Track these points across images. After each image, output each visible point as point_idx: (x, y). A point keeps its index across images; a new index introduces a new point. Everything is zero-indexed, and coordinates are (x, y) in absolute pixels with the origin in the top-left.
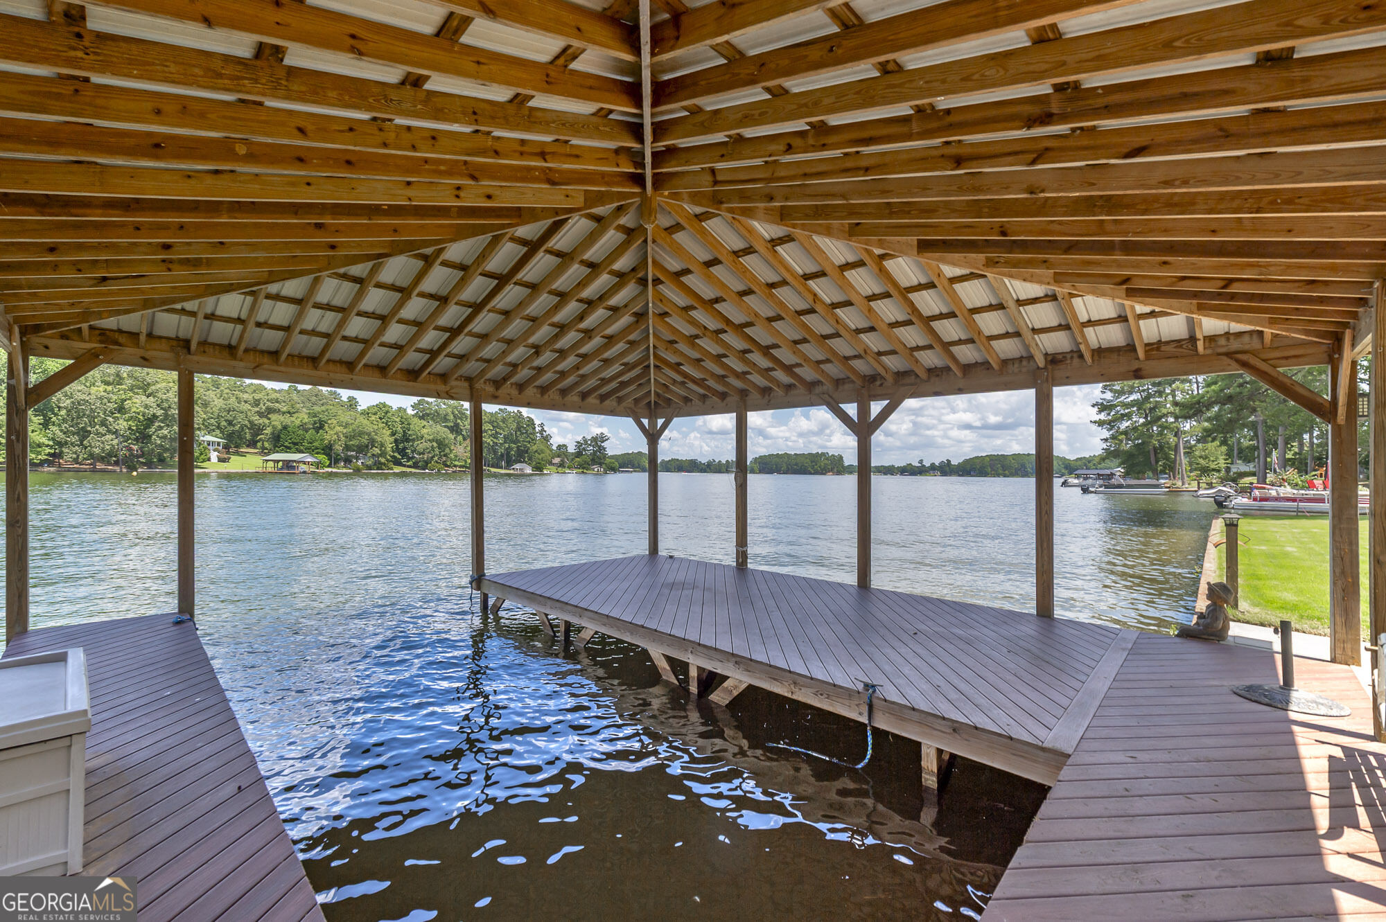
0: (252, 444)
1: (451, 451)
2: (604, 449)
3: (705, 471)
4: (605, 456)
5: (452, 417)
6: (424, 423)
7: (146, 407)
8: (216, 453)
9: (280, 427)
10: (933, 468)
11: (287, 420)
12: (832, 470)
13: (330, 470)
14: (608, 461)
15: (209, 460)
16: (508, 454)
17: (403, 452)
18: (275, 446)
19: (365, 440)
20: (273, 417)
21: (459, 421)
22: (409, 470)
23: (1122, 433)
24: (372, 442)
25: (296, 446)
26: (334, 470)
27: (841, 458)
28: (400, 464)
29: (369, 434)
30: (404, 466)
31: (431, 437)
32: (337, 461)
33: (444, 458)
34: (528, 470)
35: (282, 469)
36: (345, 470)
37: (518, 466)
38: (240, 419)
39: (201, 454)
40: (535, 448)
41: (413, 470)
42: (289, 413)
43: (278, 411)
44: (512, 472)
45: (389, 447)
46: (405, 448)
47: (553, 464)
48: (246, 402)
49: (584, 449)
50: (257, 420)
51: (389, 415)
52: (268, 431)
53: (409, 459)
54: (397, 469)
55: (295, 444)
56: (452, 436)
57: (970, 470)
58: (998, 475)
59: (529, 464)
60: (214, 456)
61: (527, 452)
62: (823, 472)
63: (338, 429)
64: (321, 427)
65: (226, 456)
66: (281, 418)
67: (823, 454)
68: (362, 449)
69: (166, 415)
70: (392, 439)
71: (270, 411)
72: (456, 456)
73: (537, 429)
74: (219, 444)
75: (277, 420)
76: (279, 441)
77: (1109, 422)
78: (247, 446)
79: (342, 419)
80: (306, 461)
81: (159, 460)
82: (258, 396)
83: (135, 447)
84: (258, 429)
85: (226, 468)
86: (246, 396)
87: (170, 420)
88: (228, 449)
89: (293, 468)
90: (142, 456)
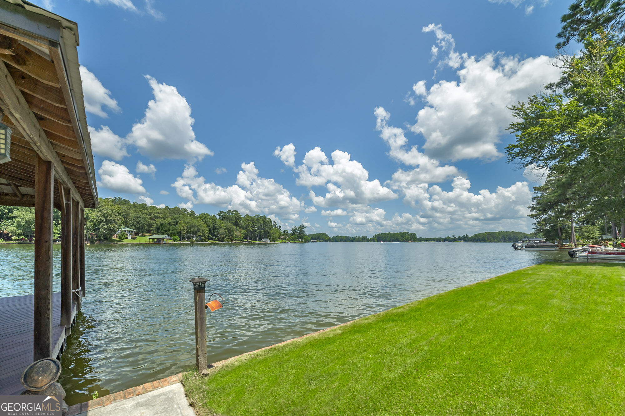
0: (149, 231)
1: (234, 233)
2: (304, 232)
3: (353, 241)
4: (304, 235)
5: (235, 219)
6: (222, 221)
7: (98, 216)
8: (131, 236)
9: (159, 224)
10: (460, 238)
11: (163, 221)
12: (410, 240)
13: (180, 242)
14: (305, 237)
15: (127, 238)
16: (260, 234)
17: (213, 234)
18: (158, 232)
19: (195, 230)
20: (157, 220)
21: (238, 220)
22: (215, 242)
23: (543, 221)
24: (199, 230)
25: (166, 232)
26: (182, 242)
27: (415, 234)
28: (211, 239)
29: (197, 227)
30: (215, 240)
31: (225, 228)
32: (184, 238)
33: (231, 237)
34: (269, 242)
35: (156, 242)
36: (187, 242)
37: (264, 240)
38: (143, 221)
39: (122, 236)
40: (272, 232)
41: (217, 242)
42: (163, 218)
43: (159, 218)
44: (261, 242)
45: (206, 232)
46: (214, 233)
47: (281, 239)
48: (146, 214)
49: (295, 232)
50: (150, 221)
51: (207, 218)
52: (155, 226)
53: (216, 237)
54: (210, 242)
55: (166, 231)
56: (234, 227)
57: (478, 239)
58: (491, 242)
59: (269, 239)
60: (130, 237)
61: (268, 233)
62: (406, 241)
63: (184, 224)
64: (177, 224)
65: (135, 237)
66: (160, 220)
67: (406, 233)
68: (195, 233)
69: (106, 220)
70: (208, 228)
71: (156, 217)
72: (236, 236)
73: (273, 223)
74: (132, 231)
75: (158, 221)
76: (159, 230)
77: (536, 216)
78: (146, 232)
79: (185, 220)
80: (166, 239)
81: (105, 239)
82: (151, 211)
83: (94, 233)
84: (150, 225)
85: (135, 242)
86: (146, 211)
87: (108, 222)
88: (137, 234)
89: (160, 241)
90: (96, 237)
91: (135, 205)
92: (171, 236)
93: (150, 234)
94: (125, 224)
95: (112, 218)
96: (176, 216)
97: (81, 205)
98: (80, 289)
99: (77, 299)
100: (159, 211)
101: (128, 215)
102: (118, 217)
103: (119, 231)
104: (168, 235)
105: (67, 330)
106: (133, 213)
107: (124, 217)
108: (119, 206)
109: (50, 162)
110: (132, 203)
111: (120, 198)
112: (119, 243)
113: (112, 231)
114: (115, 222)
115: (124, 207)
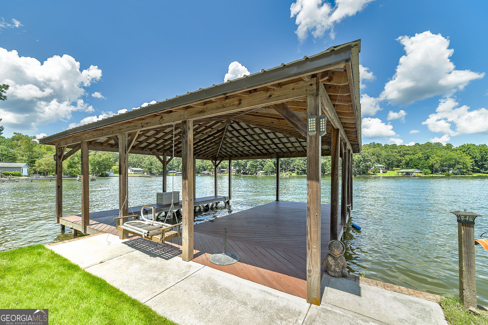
0: (398, 166)
7: (359, 158)
9: (409, 160)
11: (412, 157)
13: (432, 175)
15: (379, 172)
17: (481, 166)
18: (407, 167)
19: (452, 162)
20: (406, 156)
24: (458, 163)
26: (434, 175)
28: (478, 172)
29: (456, 159)
32: (436, 171)
35: (405, 175)
36: (440, 175)
38: (392, 158)
39: (376, 171)
42: (413, 154)
43: (409, 154)
45: (470, 164)
46: (483, 164)
48: (395, 152)
50: (399, 158)
52: (404, 161)
53: (485, 169)
54: (476, 175)
55: (415, 166)
60: (381, 171)
63: (437, 158)
64: (428, 158)
65: (385, 171)
66: (409, 156)
68: (452, 166)
69: (364, 160)
70: (472, 160)
71: (405, 154)
74: (383, 167)
75: (407, 157)
76: (407, 165)
78: (395, 167)
79: (439, 154)
80: (415, 172)
81: (363, 173)
82: (400, 150)
83: (356, 169)
84: (400, 161)
85: (385, 175)
86: (395, 150)
87: (365, 161)
88: (387, 169)
89: (409, 174)
90: (358, 172)
91: (386, 146)
92: (422, 170)
93: (400, 169)
94: (378, 161)
95: (368, 158)
96: (427, 151)
97: (351, 151)
98: (350, 205)
99: (349, 211)
100: (408, 148)
101: (380, 154)
102: (372, 157)
103: (374, 167)
104: (418, 169)
105: (344, 228)
106: (384, 153)
107: (377, 156)
108: (373, 149)
109: (339, 129)
110: (383, 145)
111: (374, 143)
112: (373, 176)
113: (368, 167)
114: (370, 161)
115: (377, 149)
